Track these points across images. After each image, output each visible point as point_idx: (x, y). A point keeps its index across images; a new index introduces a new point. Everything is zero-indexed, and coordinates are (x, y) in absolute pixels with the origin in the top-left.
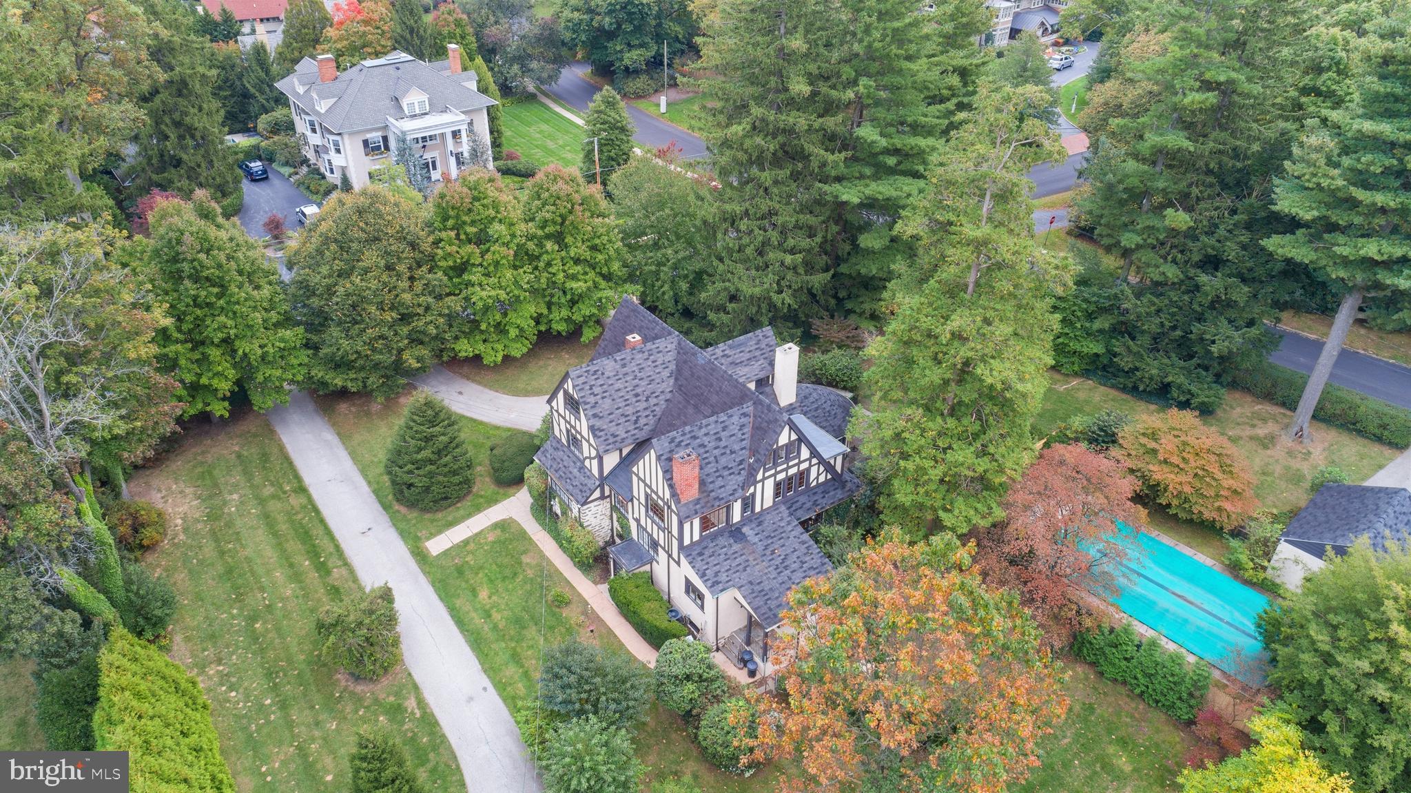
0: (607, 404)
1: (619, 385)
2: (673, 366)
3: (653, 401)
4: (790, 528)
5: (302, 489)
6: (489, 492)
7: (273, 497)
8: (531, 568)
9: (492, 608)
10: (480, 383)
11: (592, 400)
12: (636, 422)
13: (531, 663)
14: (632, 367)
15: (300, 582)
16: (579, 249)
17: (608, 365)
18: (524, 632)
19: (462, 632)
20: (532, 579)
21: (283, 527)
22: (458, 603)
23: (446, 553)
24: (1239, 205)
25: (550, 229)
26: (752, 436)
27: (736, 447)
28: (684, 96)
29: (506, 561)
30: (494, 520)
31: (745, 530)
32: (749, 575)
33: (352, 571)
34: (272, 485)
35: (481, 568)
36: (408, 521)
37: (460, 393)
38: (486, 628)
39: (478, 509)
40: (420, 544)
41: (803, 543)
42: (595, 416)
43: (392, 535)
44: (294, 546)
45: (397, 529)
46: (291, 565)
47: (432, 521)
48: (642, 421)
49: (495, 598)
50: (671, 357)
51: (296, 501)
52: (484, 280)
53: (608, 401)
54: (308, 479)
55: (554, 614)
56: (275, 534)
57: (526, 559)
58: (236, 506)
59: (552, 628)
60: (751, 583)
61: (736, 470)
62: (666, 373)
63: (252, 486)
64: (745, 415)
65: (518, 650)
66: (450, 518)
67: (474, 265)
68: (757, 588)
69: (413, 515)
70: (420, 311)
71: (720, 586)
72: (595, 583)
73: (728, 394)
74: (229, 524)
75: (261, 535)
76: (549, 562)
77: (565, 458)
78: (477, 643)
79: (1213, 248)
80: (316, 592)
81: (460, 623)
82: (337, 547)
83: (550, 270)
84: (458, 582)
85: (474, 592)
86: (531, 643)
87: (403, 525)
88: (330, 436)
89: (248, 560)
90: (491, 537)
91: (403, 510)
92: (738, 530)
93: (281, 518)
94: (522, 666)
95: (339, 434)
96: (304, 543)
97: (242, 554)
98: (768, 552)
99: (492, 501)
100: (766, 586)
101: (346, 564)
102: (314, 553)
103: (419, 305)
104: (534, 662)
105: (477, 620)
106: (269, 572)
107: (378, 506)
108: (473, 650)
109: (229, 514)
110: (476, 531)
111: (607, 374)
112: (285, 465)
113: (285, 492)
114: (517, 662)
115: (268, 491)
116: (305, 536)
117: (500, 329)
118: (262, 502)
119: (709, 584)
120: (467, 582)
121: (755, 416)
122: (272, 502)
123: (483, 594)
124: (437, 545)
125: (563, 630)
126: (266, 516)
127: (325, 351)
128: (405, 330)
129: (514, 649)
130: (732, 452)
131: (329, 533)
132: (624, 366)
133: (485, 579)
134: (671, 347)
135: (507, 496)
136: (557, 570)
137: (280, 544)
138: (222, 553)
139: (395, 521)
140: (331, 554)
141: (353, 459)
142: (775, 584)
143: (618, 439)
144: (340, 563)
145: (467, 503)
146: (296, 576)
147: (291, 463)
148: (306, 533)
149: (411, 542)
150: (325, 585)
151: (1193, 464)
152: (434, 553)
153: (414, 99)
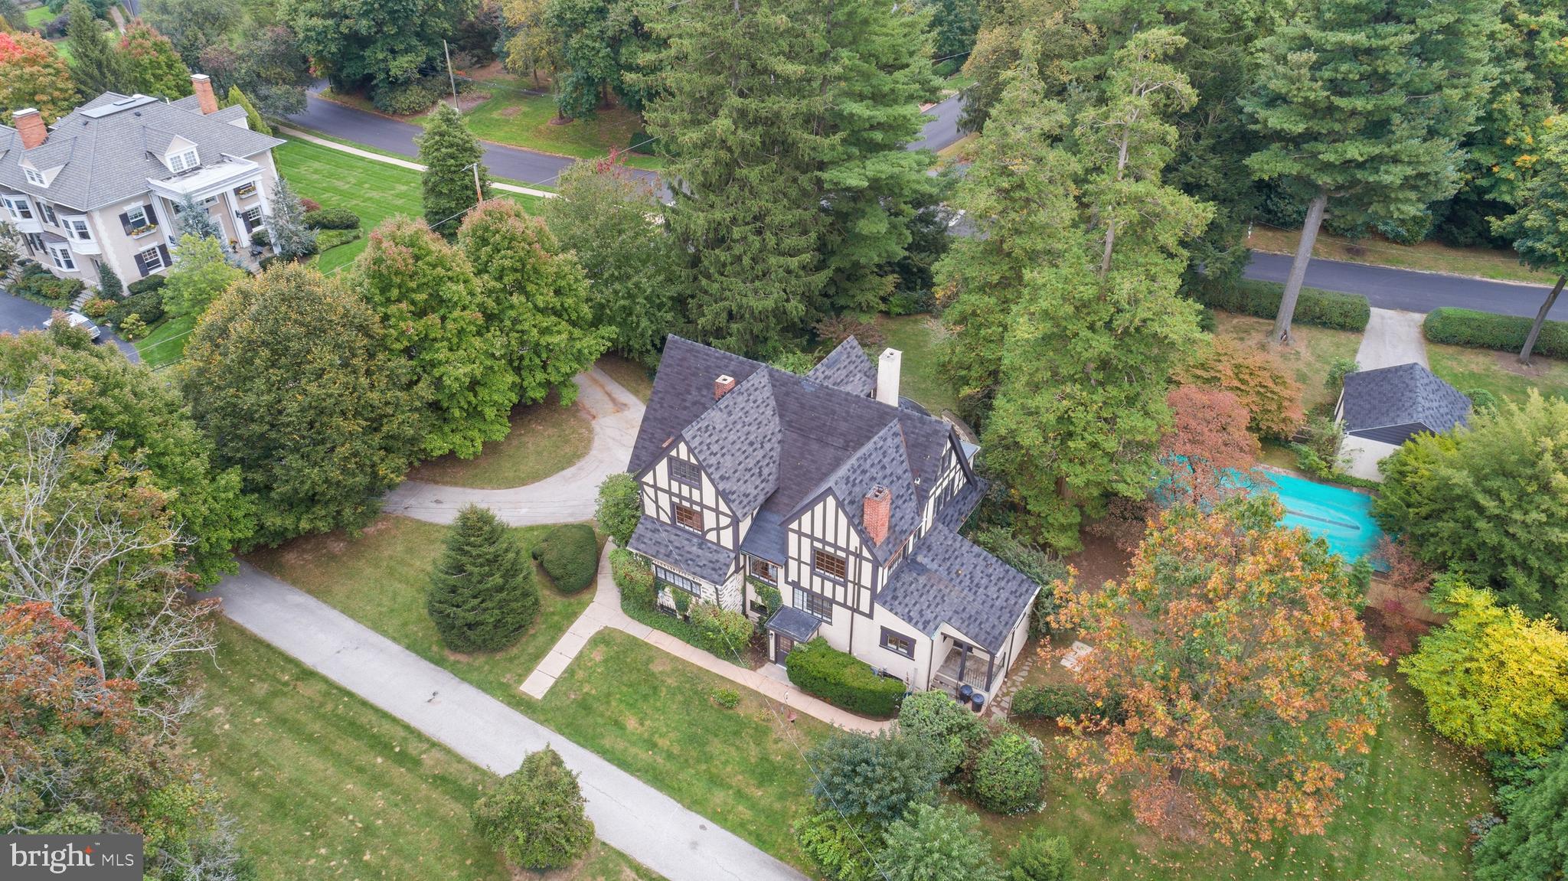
0: (728, 462)
1: (732, 437)
2: (772, 403)
3: (768, 446)
4: (958, 544)
5: (307, 674)
6: (559, 606)
7: (274, 694)
8: (669, 676)
9: (653, 734)
10: (456, 484)
11: (713, 460)
12: (760, 475)
13: (738, 780)
14: (737, 414)
15: (386, 785)
16: (546, 297)
17: (714, 417)
18: (708, 749)
19: (632, 774)
20: (679, 688)
21: (316, 727)
22: (607, 743)
23: (553, 691)
24: (1201, 130)
25: (508, 279)
26: (909, 456)
27: (900, 472)
28: (473, 105)
29: (634, 676)
30: (588, 637)
31: (920, 559)
32: (951, 604)
33: (447, 751)
34: (261, 679)
35: (609, 695)
36: (479, 669)
37: (438, 502)
38: (660, 760)
39: (557, 631)
40: (513, 692)
41: (978, 555)
42: (722, 478)
43: (468, 693)
44: (346, 745)
45: (471, 683)
46: (361, 770)
47: (511, 660)
48: (766, 471)
49: (648, 723)
50: (767, 392)
51: (307, 690)
52: (452, 356)
53: (728, 457)
54: (309, 660)
55: (730, 718)
56: (310, 738)
57: (656, 668)
58: (229, 721)
59: (736, 733)
60: (956, 612)
61: (906, 497)
62: (769, 412)
63: (232, 690)
64: (895, 435)
65: (714, 770)
66: (531, 650)
67: (435, 340)
68: (965, 615)
69: (480, 660)
70: (390, 410)
71: (932, 625)
72: (754, 669)
73: (860, 417)
74: (236, 747)
75: (290, 745)
76: (683, 662)
77: (673, 537)
78: (657, 779)
79: (1191, 175)
80: (417, 790)
81: (623, 764)
82: (407, 727)
83: (519, 327)
84: (590, 720)
85: (618, 724)
86: (723, 758)
87: (475, 676)
88: (299, 598)
89: (297, 782)
90: (598, 656)
91: (462, 658)
92: (914, 561)
93: (303, 717)
94: (730, 787)
95: (310, 592)
96: (358, 737)
97: (283, 777)
98: (953, 575)
99: (571, 616)
100: (972, 610)
101: (434, 745)
102: (381, 745)
103: (387, 403)
104: (740, 777)
105: (645, 756)
106: (335, 789)
107: (425, 665)
108: (660, 789)
109: (227, 734)
110: (574, 653)
111: (719, 427)
112: (262, 650)
113: (286, 684)
114: (721, 785)
115: (261, 689)
116: (355, 729)
117: (474, 413)
118: (262, 705)
119: (920, 625)
120: (602, 715)
121: (905, 433)
122: (276, 702)
123: (631, 723)
124: (538, 684)
125: (751, 731)
126: (282, 721)
127: (280, 490)
128: (377, 439)
129: (708, 771)
130: (899, 478)
131: (385, 715)
132: (730, 414)
133: (622, 706)
134: (765, 380)
135: (584, 605)
136: (700, 668)
137: (326, 749)
138: (253, 786)
139: (462, 674)
140: (405, 739)
141: (352, 617)
142: (977, 605)
143: (751, 497)
144: (425, 746)
145: (540, 627)
146: (377, 781)
147: (269, 646)
148: (352, 724)
149: (499, 693)
150: (424, 778)
151: (1252, 384)
152: (539, 697)
153: (179, 152)
